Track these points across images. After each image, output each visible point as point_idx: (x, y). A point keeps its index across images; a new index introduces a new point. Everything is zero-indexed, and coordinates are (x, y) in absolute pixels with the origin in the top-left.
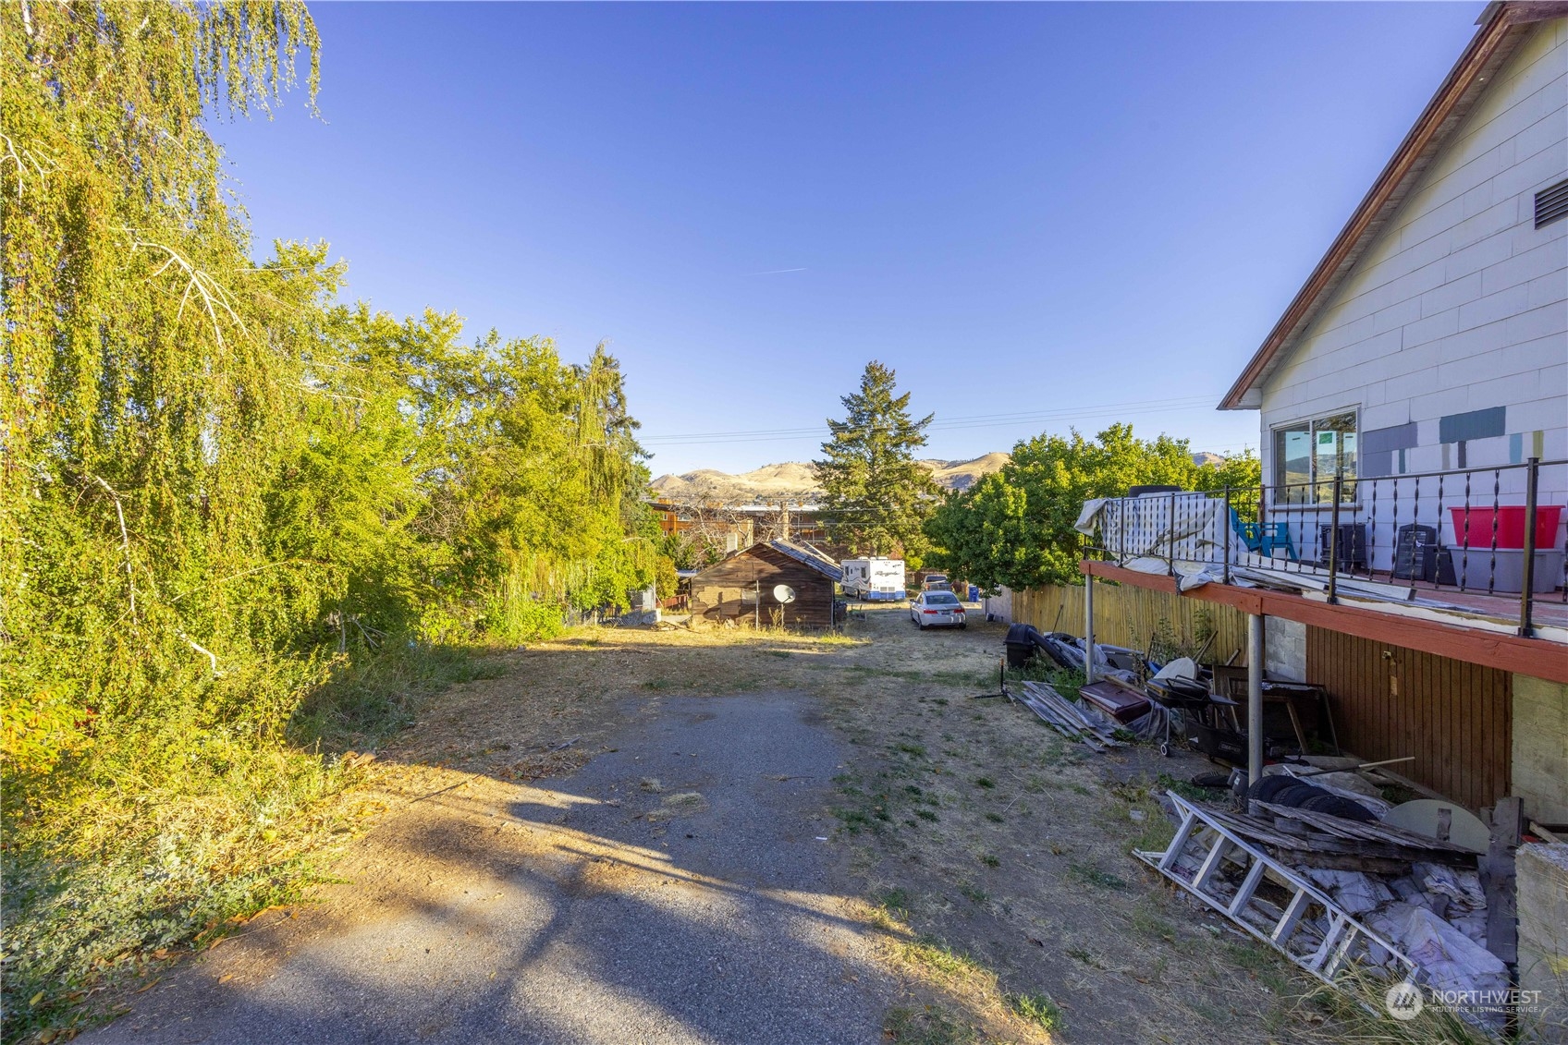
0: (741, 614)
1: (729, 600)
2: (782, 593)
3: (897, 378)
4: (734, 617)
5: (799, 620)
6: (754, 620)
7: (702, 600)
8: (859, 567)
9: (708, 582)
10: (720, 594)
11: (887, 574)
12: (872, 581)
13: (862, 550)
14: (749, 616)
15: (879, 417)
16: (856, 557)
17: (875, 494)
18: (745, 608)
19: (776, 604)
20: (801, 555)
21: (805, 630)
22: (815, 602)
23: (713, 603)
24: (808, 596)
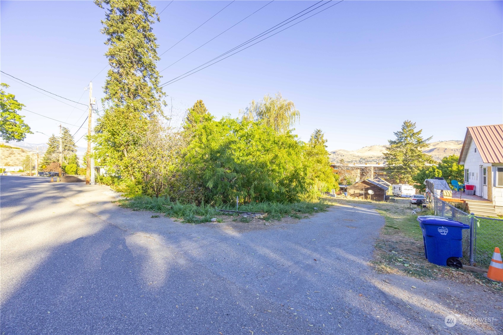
0: (359, 196)
1: (357, 193)
2: (370, 192)
3: (416, 125)
4: (358, 197)
5: (375, 198)
6: (363, 198)
7: (350, 192)
8: (398, 187)
9: (351, 188)
10: (354, 191)
11: (409, 190)
12: (402, 191)
13: (400, 182)
14: (362, 196)
15: (409, 138)
16: (398, 184)
17: (407, 164)
18: (361, 195)
19: (369, 194)
20: (376, 183)
21: (376, 200)
22: (379, 195)
23: (352, 193)
24: (377, 193)
